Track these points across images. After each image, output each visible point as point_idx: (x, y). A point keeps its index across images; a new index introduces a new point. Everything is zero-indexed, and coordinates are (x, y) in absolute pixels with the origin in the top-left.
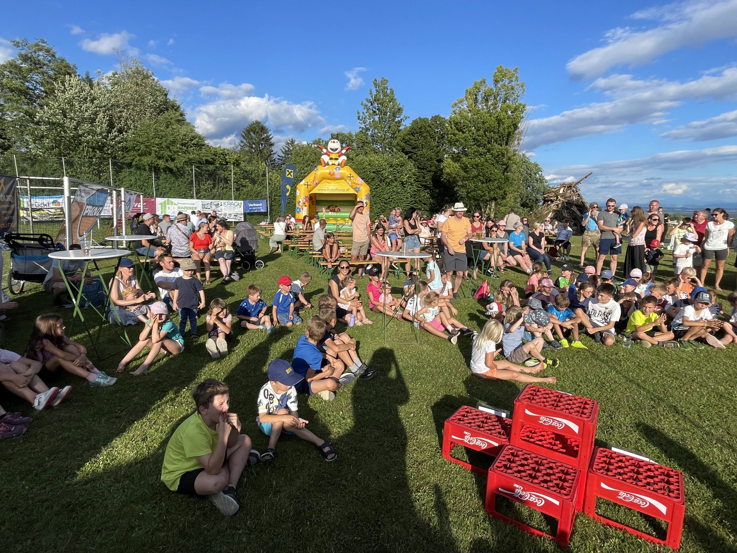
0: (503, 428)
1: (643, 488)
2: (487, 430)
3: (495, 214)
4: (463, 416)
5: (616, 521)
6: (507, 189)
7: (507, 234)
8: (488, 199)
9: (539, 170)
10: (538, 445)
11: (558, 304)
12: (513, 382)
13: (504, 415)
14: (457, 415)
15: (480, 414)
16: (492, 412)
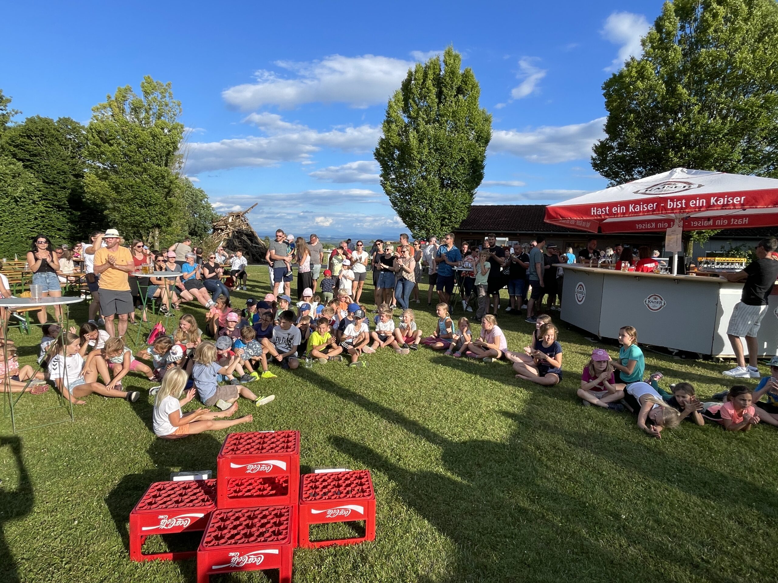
0: (206, 493)
1: (345, 499)
2: (188, 503)
3: (160, 242)
4: (155, 496)
5: (327, 540)
6: (172, 216)
7: (179, 266)
8: (150, 226)
9: (205, 196)
10: (247, 497)
11: (244, 337)
12: (208, 432)
13: (205, 477)
14: (146, 499)
15: (176, 485)
16: (191, 478)
